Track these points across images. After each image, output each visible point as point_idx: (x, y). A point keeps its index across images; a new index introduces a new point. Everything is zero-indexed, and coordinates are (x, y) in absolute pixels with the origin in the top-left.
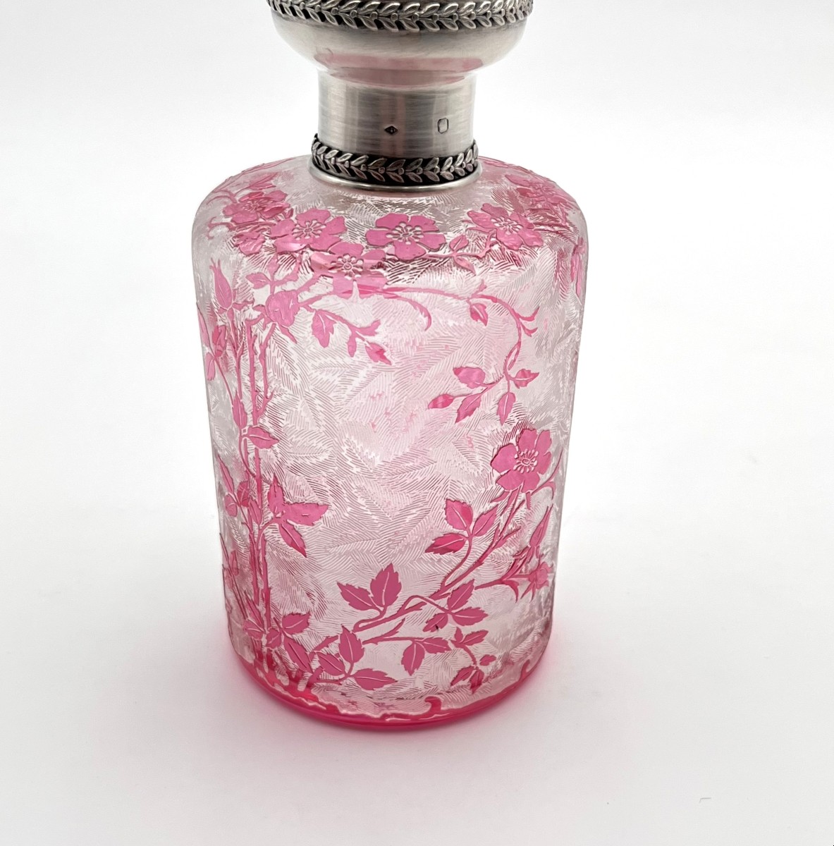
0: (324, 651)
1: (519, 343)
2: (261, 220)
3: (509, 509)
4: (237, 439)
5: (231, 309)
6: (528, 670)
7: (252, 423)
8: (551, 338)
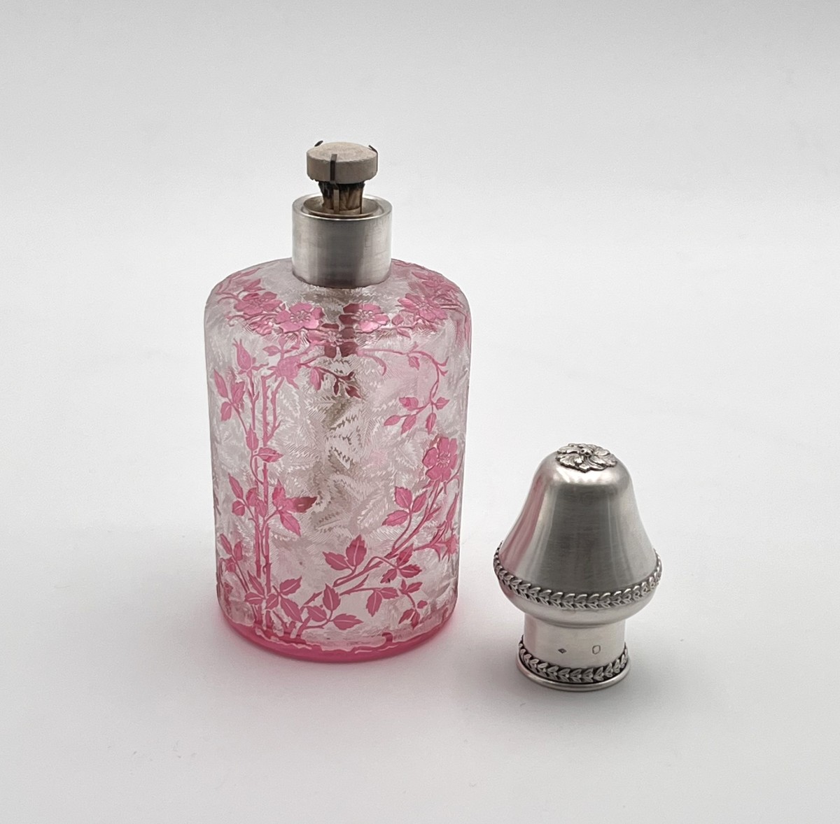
0: (311, 604)
1: (438, 381)
2: (264, 312)
3: (434, 493)
4: (249, 459)
5: (251, 371)
6: (447, 615)
7: (262, 446)
8: (455, 377)
